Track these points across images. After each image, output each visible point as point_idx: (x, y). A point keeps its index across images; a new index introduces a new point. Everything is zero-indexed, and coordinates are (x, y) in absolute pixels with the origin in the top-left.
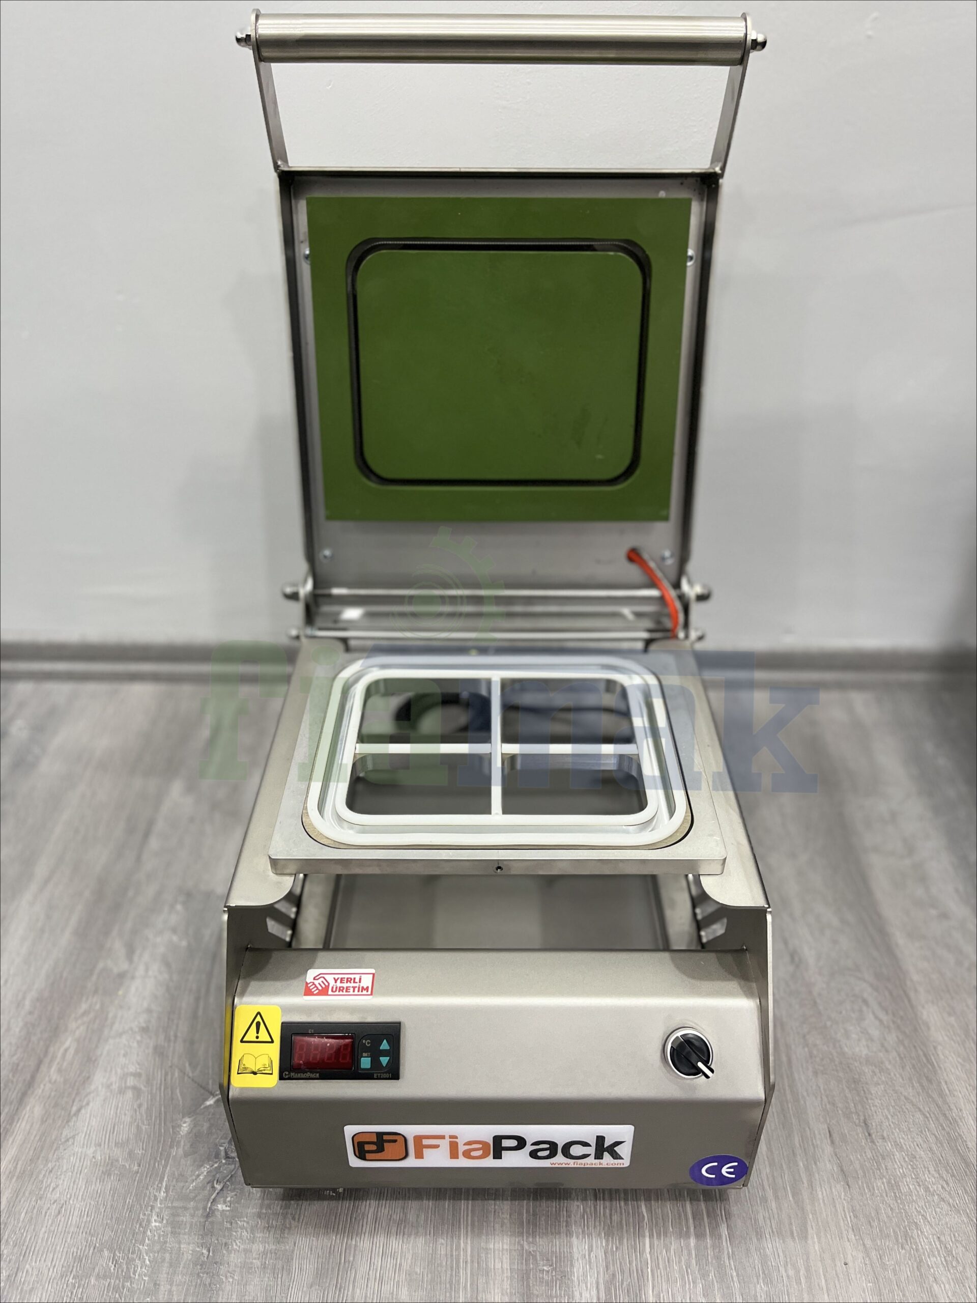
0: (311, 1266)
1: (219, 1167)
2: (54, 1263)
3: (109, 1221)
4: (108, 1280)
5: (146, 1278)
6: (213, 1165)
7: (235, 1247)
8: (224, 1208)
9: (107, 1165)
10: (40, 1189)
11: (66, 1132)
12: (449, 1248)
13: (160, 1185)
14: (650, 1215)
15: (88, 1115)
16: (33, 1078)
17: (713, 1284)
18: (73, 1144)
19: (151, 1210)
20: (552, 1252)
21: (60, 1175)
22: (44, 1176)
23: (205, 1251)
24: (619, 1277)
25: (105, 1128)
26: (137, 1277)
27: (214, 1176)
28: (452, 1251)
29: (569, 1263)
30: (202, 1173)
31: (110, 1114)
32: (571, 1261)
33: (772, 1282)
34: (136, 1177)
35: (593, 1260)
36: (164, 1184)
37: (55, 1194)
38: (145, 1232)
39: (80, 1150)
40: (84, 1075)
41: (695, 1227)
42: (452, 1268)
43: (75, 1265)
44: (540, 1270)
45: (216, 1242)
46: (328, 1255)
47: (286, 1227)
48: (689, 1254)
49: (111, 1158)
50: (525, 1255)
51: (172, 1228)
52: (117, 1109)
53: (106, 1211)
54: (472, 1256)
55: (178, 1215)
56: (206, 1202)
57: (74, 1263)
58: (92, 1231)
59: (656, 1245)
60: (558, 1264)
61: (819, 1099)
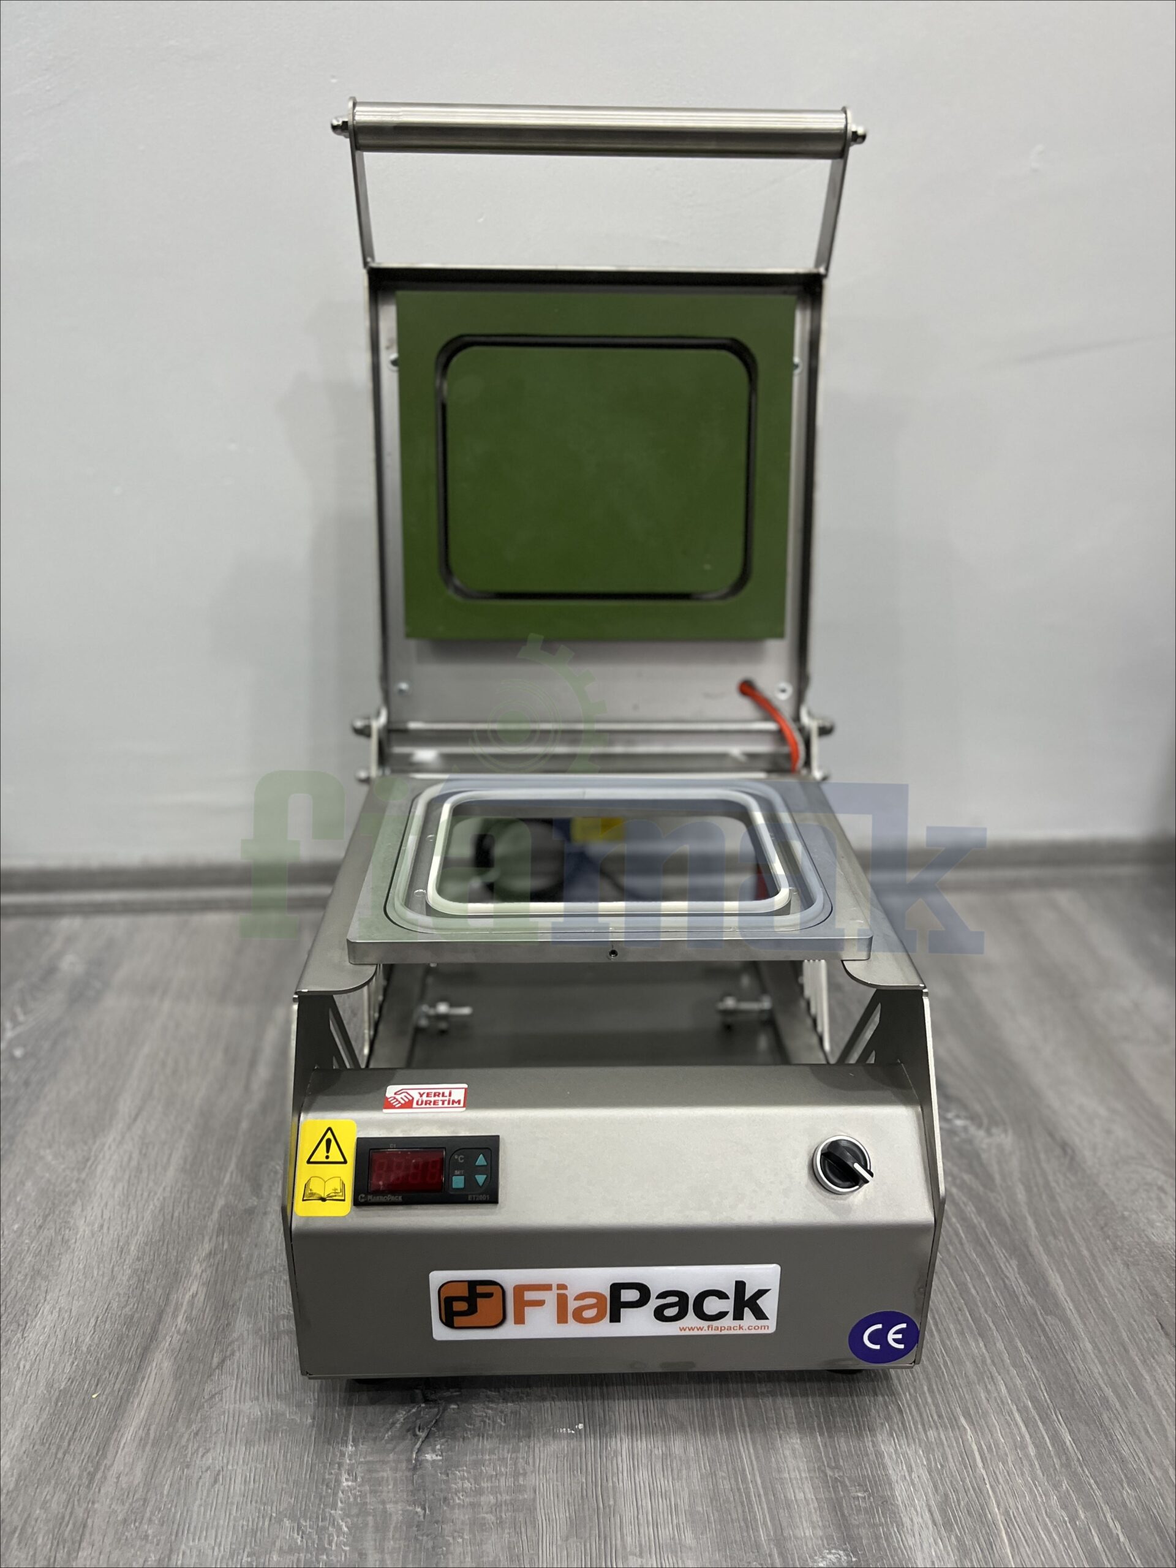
0: (561, 1516)
1: (419, 1412)
2: (218, 1540)
3: (285, 1486)
4: (296, 1555)
5: (347, 1548)
6: (410, 1411)
7: (458, 1501)
8: (434, 1457)
9: (271, 1421)
10: (186, 1456)
11: (209, 1388)
12: (733, 1481)
13: (345, 1438)
14: (972, 1427)
15: (235, 1366)
16: (155, 1331)
17: (1070, 1495)
18: (221, 1400)
19: (339, 1468)
20: (864, 1476)
21: (210, 1437)
22: (188, 1440)
23: (419, 1510)
24: (953, 1496)
25: (260, 1378)
26: (334, 1547)
27: (414, 1422)
28: (737, 1484)
29: (887, 1487)
30: (398, 1420)
31: (264, 1362)
32: (890, 1484)
33: (1139, 1487)
34: (312, 1431)
35: (916, 1480)
36: (351, 1437)
37: (206, 1460)
38: (335, 1494)
39: (232, 1407)
40: (221, 1322)
41: (1031, 1437)
42: (742, 1503)
43: (248, 1540)
44: (854, 1498)
45: (432, 1497)
46: (580, 1501)
47: (519, 1474)
48: (1032, 1465)
49: (274, 1412)
50: (830, 1481)
51: (370, 1487)
52: (273, 1357)
53: (279, 1474)
54: (764, 1488)
55: (377, 1471)
56: (409, 1453)
57: (246, 1538)
58: (264, 1499)
59: (988, 1459)
60: (875, 1489)
61: (1138, 1291)
